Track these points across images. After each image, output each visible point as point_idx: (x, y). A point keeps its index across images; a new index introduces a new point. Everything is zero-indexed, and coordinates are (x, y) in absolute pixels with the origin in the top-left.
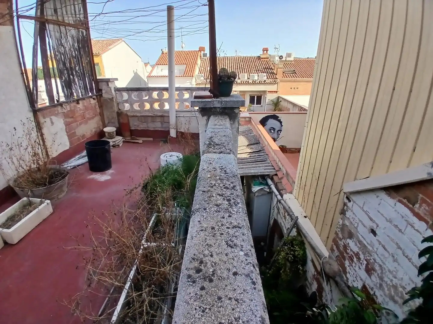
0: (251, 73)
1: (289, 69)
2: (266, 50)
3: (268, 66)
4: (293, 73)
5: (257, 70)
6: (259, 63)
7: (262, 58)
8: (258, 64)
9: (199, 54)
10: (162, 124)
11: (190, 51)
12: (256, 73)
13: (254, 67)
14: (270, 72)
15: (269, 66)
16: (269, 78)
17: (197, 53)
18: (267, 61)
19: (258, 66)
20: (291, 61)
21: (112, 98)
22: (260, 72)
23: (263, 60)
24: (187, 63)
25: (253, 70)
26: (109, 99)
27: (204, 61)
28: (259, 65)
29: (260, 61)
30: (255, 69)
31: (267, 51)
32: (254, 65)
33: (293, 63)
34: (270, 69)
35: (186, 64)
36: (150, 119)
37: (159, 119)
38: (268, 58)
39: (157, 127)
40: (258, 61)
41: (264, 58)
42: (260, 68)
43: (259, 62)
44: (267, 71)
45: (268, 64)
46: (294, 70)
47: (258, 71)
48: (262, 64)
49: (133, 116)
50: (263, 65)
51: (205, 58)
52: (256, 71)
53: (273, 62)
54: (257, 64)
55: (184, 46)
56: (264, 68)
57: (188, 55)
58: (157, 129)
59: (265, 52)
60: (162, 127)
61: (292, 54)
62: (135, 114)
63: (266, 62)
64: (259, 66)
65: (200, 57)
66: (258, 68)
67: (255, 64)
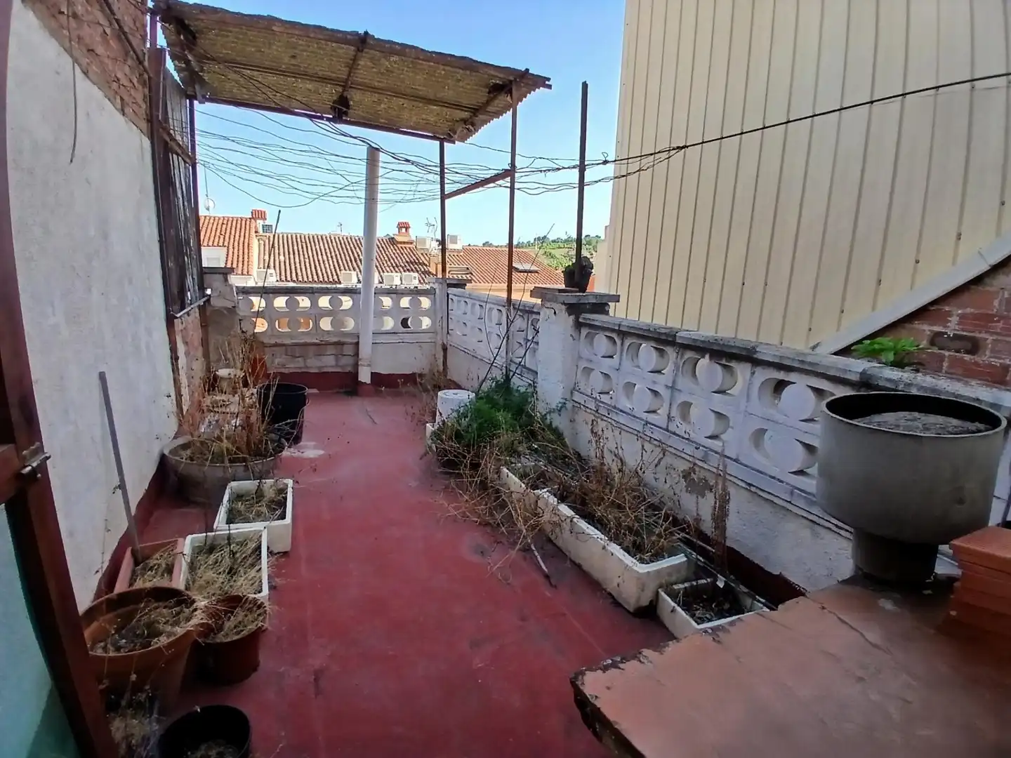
0: (383, 272)
1: (457, 266)
2: (404, 227)
3: (414, 258)
4: (467, 274)
5: (394, 265)
6: (394, 251)
7: (401, 243)
8: (394, 254)
9: (253, 226)
10: (337, 360)
11: (228, 218)
12: (394, 271)
13: (386, 258)
14: (423, 270)
15: (417, 259)
16: (422, 281)
17: (248, 222)
18: (410, 248)
19: (394, 257)
20: (459, 251)
21: (234, 307)
22: (402, 270)
23: (403, 246)
24: (226, 244)
25: (386, 265)
26: (228, 309)
27: (267, 241)
28: (396, 255)
29: (396, 248)
30: (389, 263)
31: (407, 228)
32: (384, 254)
33: (462, 254)
34: (420, 264)
35: (224, 246)
36: (312, 350)
37: (331, 350)
38: (411, 243)
39: (326, 367)
40: (392, 247)
41: (404, 243)
42: (398, 261)
43: (396, 250)
44: (415, 268)
45: (415, 255)
46: (468, 268)
47: (396, 267)
48: (402, 254)
49: (276, 345)
50: (404, 255)
51: (268, 234)
52: (393, 267)
53: (422, 252)
54: (392, 254)
55: (211, 204)
56: (407, 262)
57: (224, 226)
58: (325, 370)
59: (404, 230)
60: (337, 366)
61: (458, 238)
62: (279, 341)
63: (409, 251)
64: (396, 257)
65: (256, 232)
66: (396, 260)
67: (387, 253)
